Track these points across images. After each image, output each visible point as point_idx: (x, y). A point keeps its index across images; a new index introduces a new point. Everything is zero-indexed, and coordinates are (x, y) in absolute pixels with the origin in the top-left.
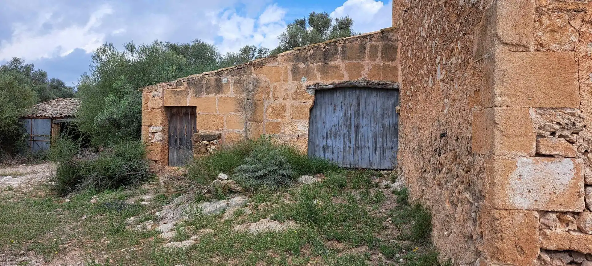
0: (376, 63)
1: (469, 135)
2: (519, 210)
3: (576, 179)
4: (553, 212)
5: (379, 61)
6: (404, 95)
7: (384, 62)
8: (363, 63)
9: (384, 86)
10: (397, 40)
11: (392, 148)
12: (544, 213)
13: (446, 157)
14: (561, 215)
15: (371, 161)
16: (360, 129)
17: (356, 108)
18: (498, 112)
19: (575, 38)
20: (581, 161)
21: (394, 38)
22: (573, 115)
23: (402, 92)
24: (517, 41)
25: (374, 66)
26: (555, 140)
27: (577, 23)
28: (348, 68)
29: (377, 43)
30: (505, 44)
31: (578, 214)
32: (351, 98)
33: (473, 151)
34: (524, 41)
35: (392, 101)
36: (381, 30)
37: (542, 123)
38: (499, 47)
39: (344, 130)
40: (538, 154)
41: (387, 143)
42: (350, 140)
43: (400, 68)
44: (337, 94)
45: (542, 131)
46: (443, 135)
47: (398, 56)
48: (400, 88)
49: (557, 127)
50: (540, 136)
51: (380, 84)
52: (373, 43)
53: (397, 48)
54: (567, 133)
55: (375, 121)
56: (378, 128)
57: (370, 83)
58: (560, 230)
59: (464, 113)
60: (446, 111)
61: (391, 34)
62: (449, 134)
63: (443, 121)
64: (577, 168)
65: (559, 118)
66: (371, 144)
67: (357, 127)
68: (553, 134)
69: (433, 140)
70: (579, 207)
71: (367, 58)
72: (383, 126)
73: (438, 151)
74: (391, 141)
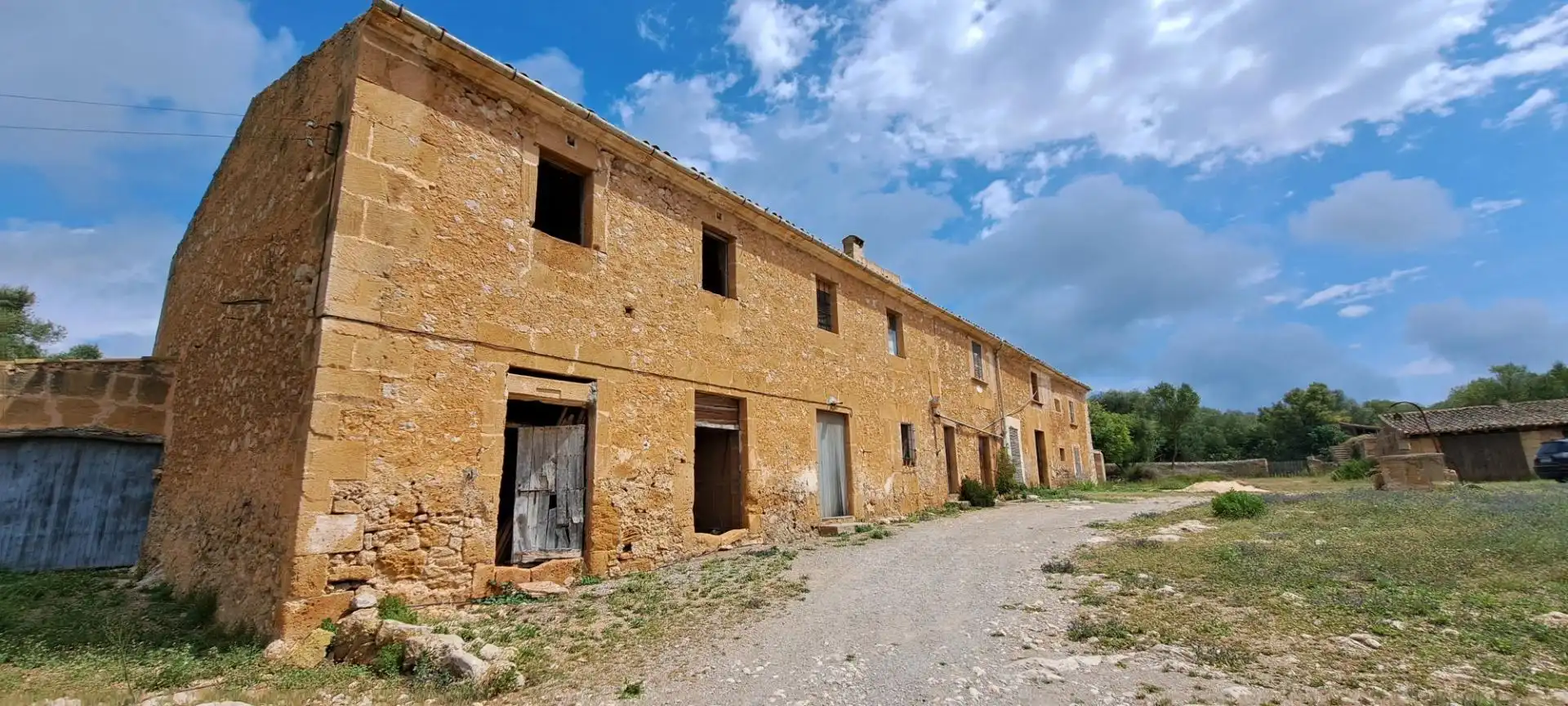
0: (124, 404)
1: (277, 502)
2: (314, 555)
3: (358, 528)
4: (340, 553)
5: (133, 401)
6: (173, 455)
7: (140, 405)
8: (99, 402)
9: (134, 440)
10: (171, 375)
11: (135, 532)
12: (332, 555)
13: (246, 527)
14: (345, 555)
15: (88, 556)
16: (72, 506)
17: (70, 471)
18: (305, 483)
19: (367, 433)
20: (363, 515)
21: (165, 372)
22: (360, 484)
23: (169, 449)
24: (325, 432)
25: (120, 409)
26: (347, 502)
27: (369, 424)
28: (62, 408)
29: (131, 376)
30: (315, 434)
31: (358, 552)
32: (60, 456)
33: (280, 515)
34: (330, 434)
35: (148, 460)
36: (144, 358)
37: (338, 490)
38: (310, 435)
39: (33, 508)
40: (333, 513)
41: (127, 524)
42: (44, 525)
43: (170, 415)
44: (26, 448)
45: (337, 497)
46: (246, 504)
47: (170, 397)
48: (167, 443)
49: (348, 493)
50: (335, 500)
51: (128, 436)
52: (123, 374)
53: (169, 386)
54: (354, 497)
55: (108, 490)
56: (112, 502)
57: (111, 433)
58: (343, 565)
59: (275, 483)
60: (252, 480)
61: (162, 366)
62: (254, 502)
63: (247, 491)
64: (360, 521)
65: (350, 487)
66: (93, 528)
67: (65, 503)
68: (345, 498)
69: (230, 510)
70: (358, 548)
71: (108, 394)
72: (123, 499)
73: (240, 521)
74: (135, 521)
